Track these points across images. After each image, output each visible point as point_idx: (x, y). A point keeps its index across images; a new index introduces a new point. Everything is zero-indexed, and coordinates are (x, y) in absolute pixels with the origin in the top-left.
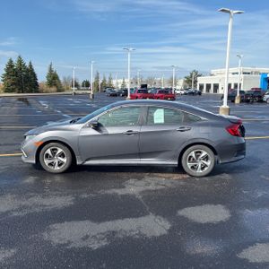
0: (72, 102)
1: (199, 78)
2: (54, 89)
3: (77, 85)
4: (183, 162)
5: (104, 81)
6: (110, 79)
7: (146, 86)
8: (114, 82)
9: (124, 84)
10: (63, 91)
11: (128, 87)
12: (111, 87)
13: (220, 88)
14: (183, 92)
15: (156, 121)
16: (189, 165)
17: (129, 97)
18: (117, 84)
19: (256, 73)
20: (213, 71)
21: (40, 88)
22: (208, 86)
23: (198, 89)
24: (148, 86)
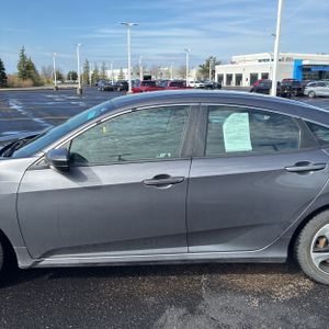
0: (52, 100)
1: (217, 67)
2: (29, 82)
3: (60, 78)
4: (301, 251)
5: (96, 71)
6: (104, 69)
7: (150, 77)
8: (109, 73)
9: (121, 75)
10: (42, 84)
11: (128, 78)
12: (105, 80)
13: (244, 79)
14: (198, 85)
15: (229, 147)
16: (316, 258)
17: (130, 91)
18: (113, 75)
19: (288, 59)
20: (234, 58)
21: (9, 81)
22: (229, 77)
23: (216, 81)
24: (153, 77)
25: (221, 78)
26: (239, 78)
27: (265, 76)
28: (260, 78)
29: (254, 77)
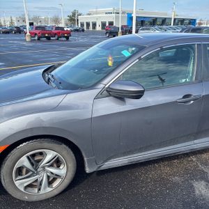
1: (79, 17)
7: (33, 23)
13: (97, 25)
19: (124, 13)
22: (88, 24)
23: (80, 26)
25: (82, 25)
26: (94, 25)
27: (111, 24)
28: (107, 25)
29: (103, 25)
